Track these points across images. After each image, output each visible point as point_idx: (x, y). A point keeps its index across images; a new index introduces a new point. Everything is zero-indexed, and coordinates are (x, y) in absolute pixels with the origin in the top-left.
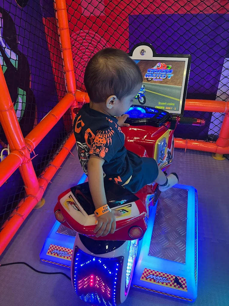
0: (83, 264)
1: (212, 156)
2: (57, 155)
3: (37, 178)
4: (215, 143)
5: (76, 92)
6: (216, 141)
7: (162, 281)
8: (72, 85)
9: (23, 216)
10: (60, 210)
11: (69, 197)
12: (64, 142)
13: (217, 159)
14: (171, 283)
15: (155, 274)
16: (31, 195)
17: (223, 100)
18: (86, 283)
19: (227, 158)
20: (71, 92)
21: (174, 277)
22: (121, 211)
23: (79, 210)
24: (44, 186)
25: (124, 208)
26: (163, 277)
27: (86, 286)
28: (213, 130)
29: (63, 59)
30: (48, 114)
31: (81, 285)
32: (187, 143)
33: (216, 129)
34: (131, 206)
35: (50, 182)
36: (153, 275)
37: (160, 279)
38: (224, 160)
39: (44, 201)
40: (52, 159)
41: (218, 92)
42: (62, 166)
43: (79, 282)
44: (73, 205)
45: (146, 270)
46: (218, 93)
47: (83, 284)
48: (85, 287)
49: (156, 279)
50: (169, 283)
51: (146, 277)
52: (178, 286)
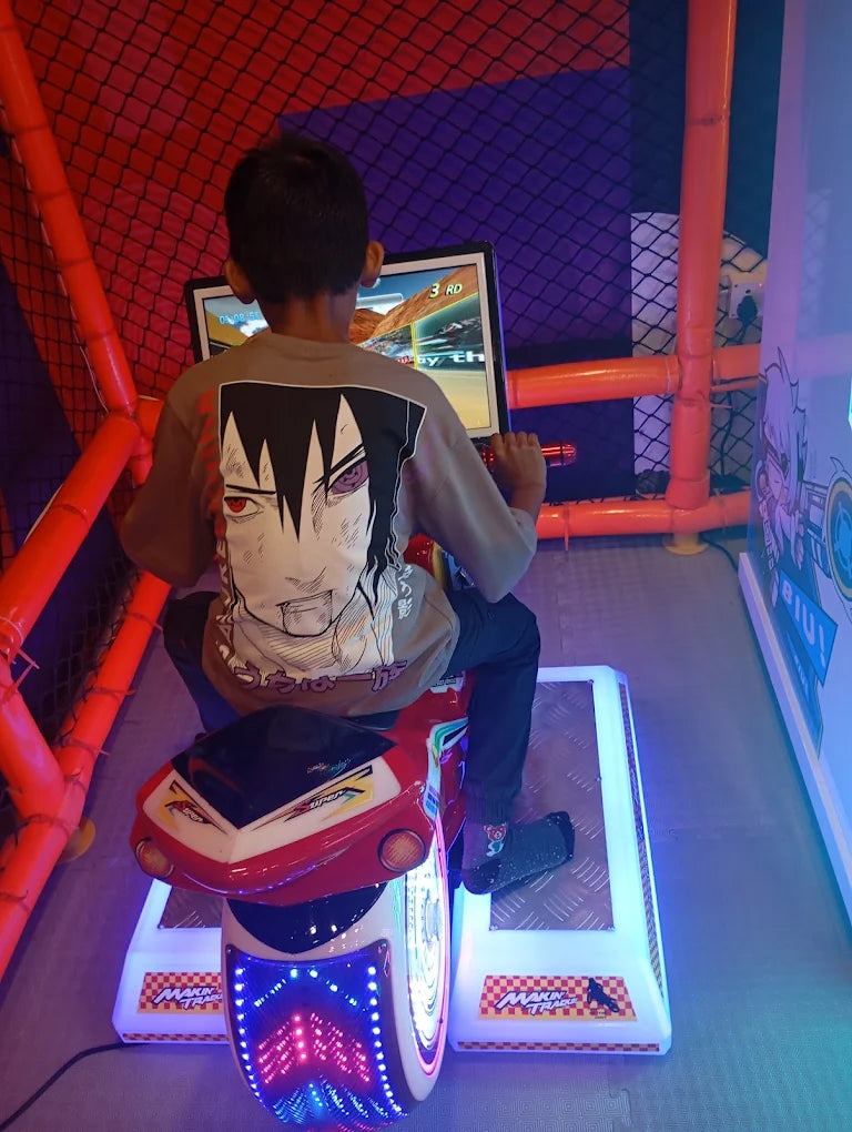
0: (262, 999)
1: (662, 545)
2: (109, 649)
3: (51, 749)
4: (663, 499)
5: (138, 403)
6: (664, 493)
7: (548, 1006)
8: (119, 383)
9: (23, 898)
10: (147, 839)
11: (171, 788)
12: (128, 594)
13: (680, 553)
14: (580, 1005)
15: (523, 988)
16: (39, 815)
17: (656, 352)
18: (284, 1058)
19: (711, 543)
20: (120, 410)
21: (586, 984)
22: (341, 793)
23: (206, 821)
24: (82, 769)
25: (350, 783)
26: (551, 992)
27: (287, 1067)
28: (647, 455)
29: (69, 299)
30: (49, 505)
31: (270, 1072)
32: (566, 514)
33: (657, 452)
34: (371, 772)
35: (100, 755)
36: (517, 992)
37: (543, 1001)
38: (706, 550)
39: (90, 828)
40: (95, 667)
41: (634, 325)
42: (134, 685)
43: (261, 1061)
44: (187, 810)
45: (490, 983)
46: (637, 330)
47: (275, 1065)
48: (283, 1072)
49: (529, 1003)
50: (573, 1006)
51: (495, 1006)
52: (603, 1011)
